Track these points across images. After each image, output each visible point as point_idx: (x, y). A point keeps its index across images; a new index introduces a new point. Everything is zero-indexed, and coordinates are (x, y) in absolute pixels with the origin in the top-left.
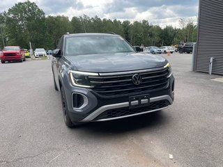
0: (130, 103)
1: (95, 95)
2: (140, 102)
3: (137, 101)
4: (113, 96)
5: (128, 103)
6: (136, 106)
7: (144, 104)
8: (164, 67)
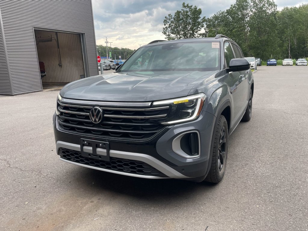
0: (82, 148)
3: (91, 148)
5: (79, 146)
6: (90, 154)
8: (155, 103)
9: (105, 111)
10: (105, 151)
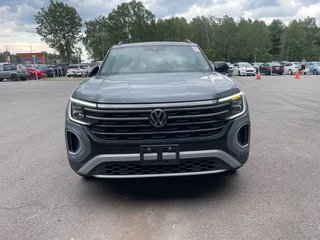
0: (142, 156)
1: (89, 137)
2: (160, 156)
3: (155, 154)
4: (116, 142)
5: (139, 155)
6: (153, 161)
7: (167, 161)
8: (220, 100)
9: (167, 113)
10: (174, 154)
